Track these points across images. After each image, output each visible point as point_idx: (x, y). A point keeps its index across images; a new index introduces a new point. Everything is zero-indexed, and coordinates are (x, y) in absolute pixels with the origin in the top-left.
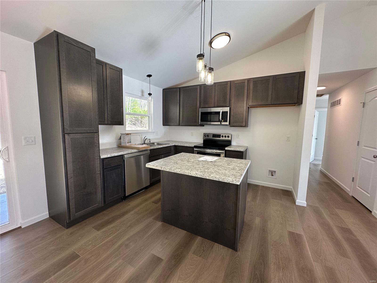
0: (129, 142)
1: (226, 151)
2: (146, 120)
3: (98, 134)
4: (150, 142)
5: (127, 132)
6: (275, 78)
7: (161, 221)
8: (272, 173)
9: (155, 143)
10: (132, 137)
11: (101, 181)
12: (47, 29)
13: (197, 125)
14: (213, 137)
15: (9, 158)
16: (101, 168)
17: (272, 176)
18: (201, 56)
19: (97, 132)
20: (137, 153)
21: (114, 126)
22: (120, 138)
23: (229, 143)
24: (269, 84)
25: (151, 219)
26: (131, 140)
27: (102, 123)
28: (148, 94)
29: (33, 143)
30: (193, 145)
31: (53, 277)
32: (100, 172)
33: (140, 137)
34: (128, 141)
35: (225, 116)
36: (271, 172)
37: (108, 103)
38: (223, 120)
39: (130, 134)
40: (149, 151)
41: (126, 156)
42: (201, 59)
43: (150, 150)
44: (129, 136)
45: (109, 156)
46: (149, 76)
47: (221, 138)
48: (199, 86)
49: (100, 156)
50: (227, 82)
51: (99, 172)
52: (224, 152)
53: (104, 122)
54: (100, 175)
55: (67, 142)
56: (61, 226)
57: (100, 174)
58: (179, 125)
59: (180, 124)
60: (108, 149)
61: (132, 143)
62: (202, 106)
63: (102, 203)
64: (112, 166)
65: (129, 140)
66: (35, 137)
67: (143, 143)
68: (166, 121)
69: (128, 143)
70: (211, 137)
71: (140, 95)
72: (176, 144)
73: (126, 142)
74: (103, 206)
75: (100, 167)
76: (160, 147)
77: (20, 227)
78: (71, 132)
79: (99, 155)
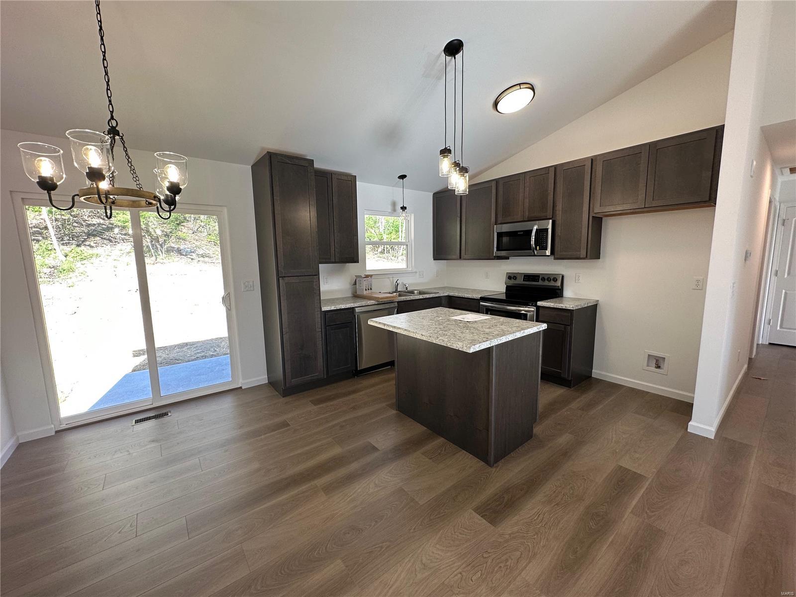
0: (369, 289)
1: (538, 308)
2: (402, 250)
3: (317, 276)
4: (407, 288)
5: (368, 273)
6: (655, 148)
7: (397, 410)
8: (658, 363)
9: (416, 292)
10: (375, 282)
11: (322, 342)
12: (263, 149)
13: (491, 258)
14: (524, 281)
15: (230, 306)
16: (323, 324)
17: (656, 368)
18: (445, 152)
19: (318, 274)
20: (376, 306)
21: (348, 264)
22: (355, 284)
23: (556, 293)
24: (639, 164)
25: (384, 404)
26: (371, 286)
27: (327, 261)
28: (401, 207)
29: (252, 289)
30: (478, 296)
31: (263, 437)
32: (322, 330)
33: (390, 280)
34: (366, 287)
35: (542, 238)
36: (655, 359)
37: (335, 231)
38: (538, 247)
39: (371, 276)
40: (396, 303)
41: (357, 310)
42: (447, 156)
43: (398, 302)
44: (368, 280)
45: (333, 308)
46: (403, 177)
47: (540, 283)
48: (495, 182)
49: (321, 308)
50: (549, 170)
51: (320, 330)
52: (533, 309)
53: (330, 259)
54: (322, 334)
55: (281, 288)
56: (278, 393)
57: (322, 332)
58: (460, 258)
59: (462, 257)
60: (337, 299)
61: (373, 290)
62: (500, 220)
63: (324, 374)
64: (338, 323)
65: (369, 286)
66: (253, 282)
67: (394, 290)
68: (441, 252)
69: (366, 290)
70: (520, 281)
71: (390, 211)
72: (451, 294)
73: (363, 289)
74: (325, 377)
75: (321, 323)
76: (421, 297)
77: (241, 388)
78: (286, 276)
79: (319, 307)
